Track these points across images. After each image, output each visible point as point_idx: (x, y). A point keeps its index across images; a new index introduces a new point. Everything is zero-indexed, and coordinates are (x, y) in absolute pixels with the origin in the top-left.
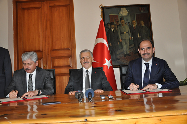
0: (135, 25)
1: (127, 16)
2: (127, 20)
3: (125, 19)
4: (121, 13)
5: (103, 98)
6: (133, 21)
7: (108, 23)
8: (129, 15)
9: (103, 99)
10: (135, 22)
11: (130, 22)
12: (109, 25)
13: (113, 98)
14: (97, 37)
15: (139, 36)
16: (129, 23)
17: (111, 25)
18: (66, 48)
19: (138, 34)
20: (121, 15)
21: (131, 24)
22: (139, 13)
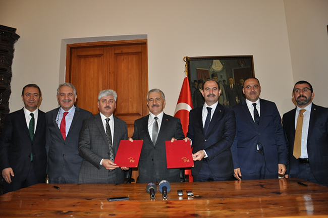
0: (232, 85)
1: (221, 71)
2: (221, 77)
3: (219, 76)
4: (213, 67)
5: (180, 194)
6: (230, 79)
7: (195, 81)
8: (225, 70)
9: (180, 196)
10: (232, 80)
11: (226, 79)
12: (196, 83)
13: (192, 195)
14: (179, 101)
15: (237, 100)
16: (224, 81)
17: (199, 84)
18: (135, 112)
19: (237, 97)
20: (213, 69)
21: (226, 83)
22: (238, 68)
